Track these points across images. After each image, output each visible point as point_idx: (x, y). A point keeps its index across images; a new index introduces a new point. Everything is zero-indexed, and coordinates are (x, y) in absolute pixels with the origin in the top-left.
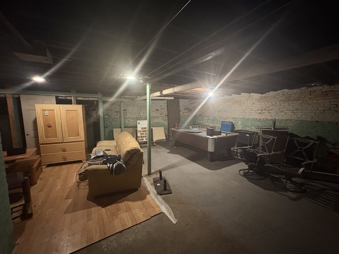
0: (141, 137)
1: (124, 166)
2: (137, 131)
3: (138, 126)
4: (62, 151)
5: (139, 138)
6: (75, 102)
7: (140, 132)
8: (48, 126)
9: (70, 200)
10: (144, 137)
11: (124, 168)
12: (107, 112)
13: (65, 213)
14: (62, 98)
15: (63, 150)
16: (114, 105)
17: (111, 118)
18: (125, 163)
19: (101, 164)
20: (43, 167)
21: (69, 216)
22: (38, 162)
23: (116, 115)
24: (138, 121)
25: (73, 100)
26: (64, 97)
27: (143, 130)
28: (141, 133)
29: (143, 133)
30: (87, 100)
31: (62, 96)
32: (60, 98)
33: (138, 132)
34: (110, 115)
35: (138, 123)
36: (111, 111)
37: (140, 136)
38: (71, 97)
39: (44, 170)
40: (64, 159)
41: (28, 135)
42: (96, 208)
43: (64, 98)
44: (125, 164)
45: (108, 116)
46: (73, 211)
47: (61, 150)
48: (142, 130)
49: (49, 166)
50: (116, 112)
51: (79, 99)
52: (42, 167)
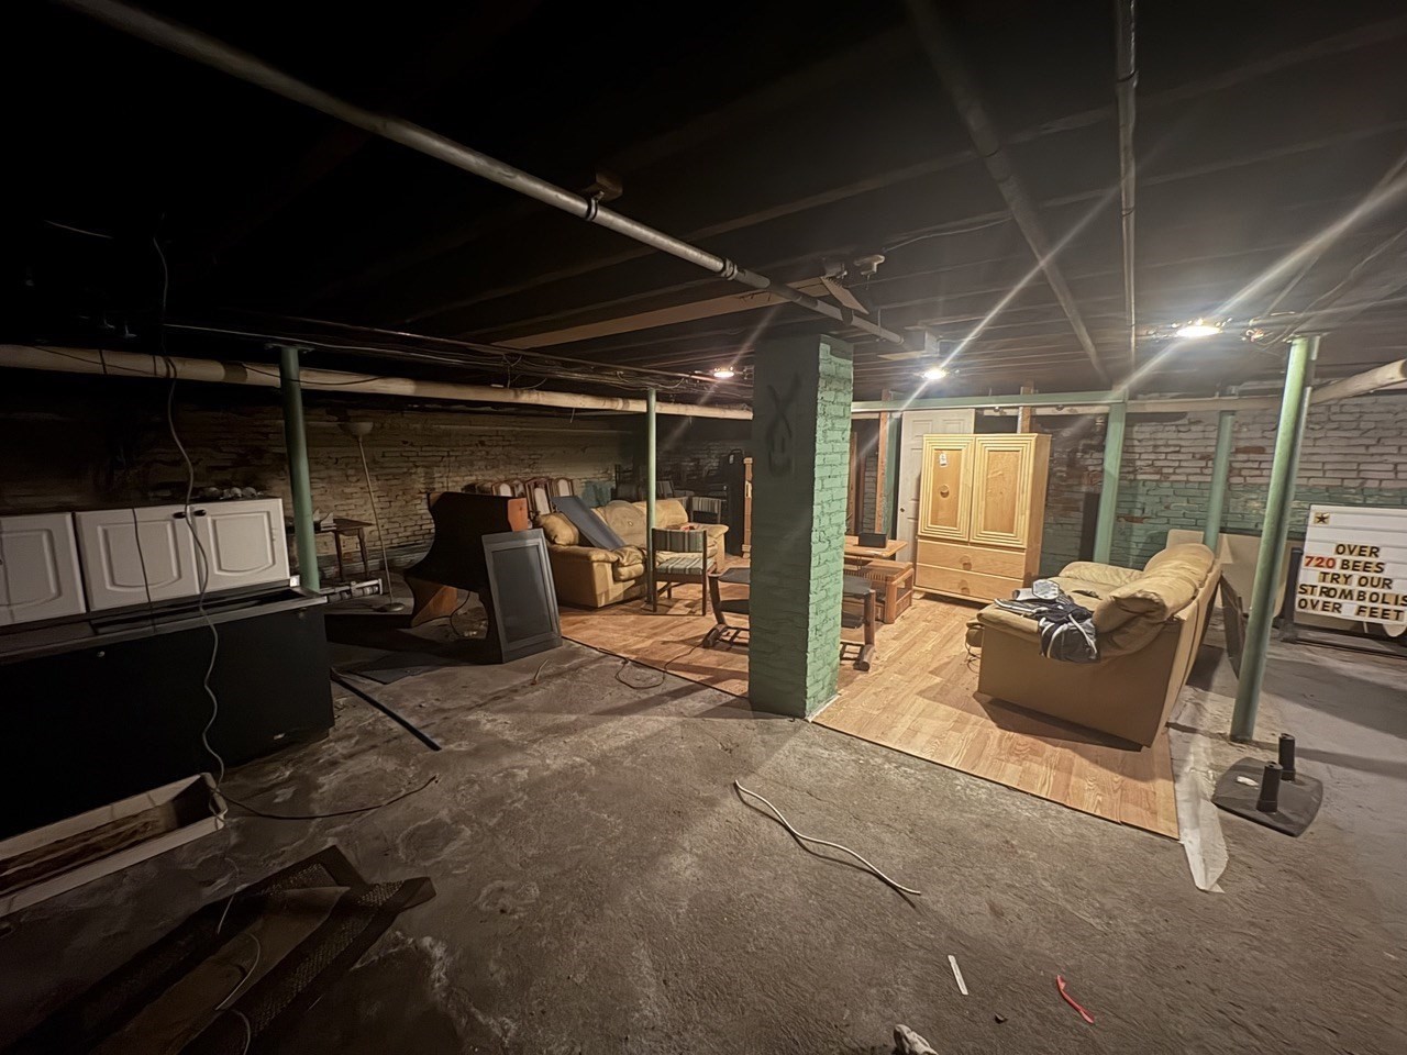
0: (1326, 592)
1: (1092, 642)
2: (1299, 561)
3: (1314, 532)
4: (962, 566)
5: (1308, 597)
6: (1027, 423)
7: (1318, 566)
8: (942, 493)
9: (938, 680)
10: (1347, 595)
11: (1090, 647)
12: (1153, 457)
13: (921, 693)
14: (991, 413)
15: (965, 564)
16: (1193, 428)
17: (1167, 484)
18: (1098, 635)
19: (1026, 616)
20: (916, 596)
21: (922, 702)
22: (906, 575)
23: (1198, 471)
24: (1317, 509)
25: (1020, 419)
26: (996, 411)
27: (1346, 557)
28: (1331, 571)
29: (1348, 572)
30: (1068, 413)
31: (993, 406)
32: (986, 413)
33: (1304, 560)
34: (1165, 471)
35: (1312, 516)
36: (1178, 452)
37: (1314, 587)
38: (1017, 407)
39: (914, 602)
40: (963, 589)
41: (902, 510)
42: (984, 720)
43: (998, 414)
44: (1096, 636)
45: (1157, 473)
46: (934, 699)
47: (960, 562)
48: (1339, 559)
49: (929, 596)
50: (1202, 458)
51: (1039, 412)
52: (910, 595)
